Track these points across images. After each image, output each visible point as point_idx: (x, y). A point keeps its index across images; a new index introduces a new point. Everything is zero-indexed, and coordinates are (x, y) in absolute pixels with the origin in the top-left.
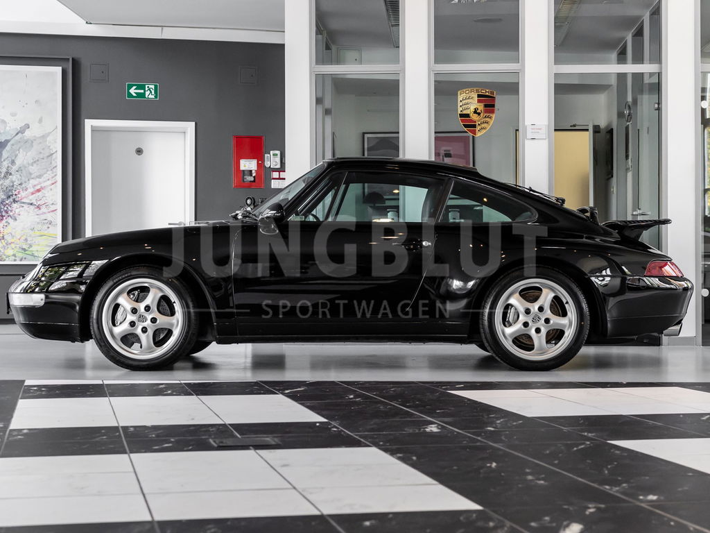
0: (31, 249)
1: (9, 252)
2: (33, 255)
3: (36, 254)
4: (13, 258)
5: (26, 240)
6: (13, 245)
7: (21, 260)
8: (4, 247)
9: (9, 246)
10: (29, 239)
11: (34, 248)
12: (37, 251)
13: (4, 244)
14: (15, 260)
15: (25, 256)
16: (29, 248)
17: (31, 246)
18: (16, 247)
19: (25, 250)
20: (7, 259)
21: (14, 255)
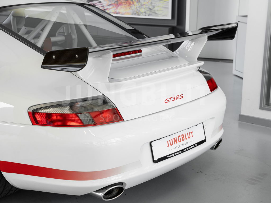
0: (154, 9)
1: (143, 10)
2: (155, 13)
3: (157, 12)
4: (145, 14)
5: (152, 3)
6: (144, 6)
7: (149, 15)
8: (139, 7)
9: (142, 7)
10: (153, 2)
11: (156, 9)
12: (158, 10)
13: (140, 5)
14: (145, 15)
15: (151, 13)
16: (153, 8)
17: (154, 7)
18: (146, 7)
19: (151, 9)
20: (141, 14)
21: (145, 12)
